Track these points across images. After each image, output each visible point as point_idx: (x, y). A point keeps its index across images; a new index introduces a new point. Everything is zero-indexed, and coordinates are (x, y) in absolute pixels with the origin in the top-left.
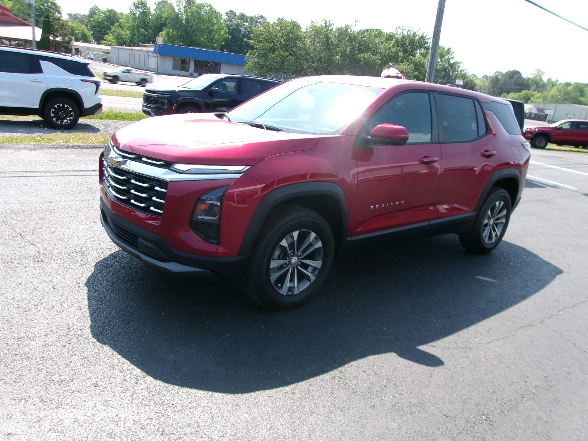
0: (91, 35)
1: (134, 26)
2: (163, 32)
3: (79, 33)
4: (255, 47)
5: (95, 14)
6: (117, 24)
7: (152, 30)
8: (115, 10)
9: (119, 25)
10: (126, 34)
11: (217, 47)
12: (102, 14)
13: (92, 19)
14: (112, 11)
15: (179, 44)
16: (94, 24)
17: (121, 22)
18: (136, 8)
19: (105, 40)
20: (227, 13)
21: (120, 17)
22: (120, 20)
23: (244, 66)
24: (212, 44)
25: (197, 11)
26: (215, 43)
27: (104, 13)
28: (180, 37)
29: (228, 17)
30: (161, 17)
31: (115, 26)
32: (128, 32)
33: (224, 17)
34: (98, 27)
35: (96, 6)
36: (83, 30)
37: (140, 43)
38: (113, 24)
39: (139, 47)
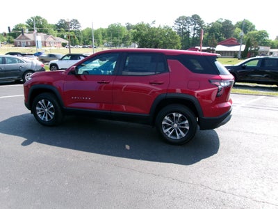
3: (277, 45)
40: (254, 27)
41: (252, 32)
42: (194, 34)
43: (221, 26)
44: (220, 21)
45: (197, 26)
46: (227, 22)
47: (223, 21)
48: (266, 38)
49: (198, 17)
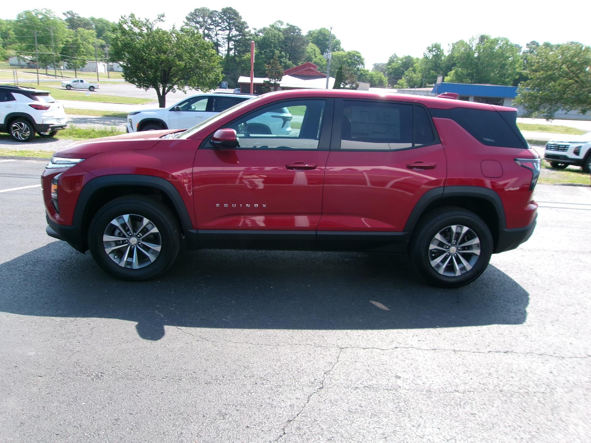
0: (387, 81)
1: (425, 69)
2: (452, 72)
3: (377, 80)
4: (530, 77)
5: (393, 62)
6: (411, 69)
7: (443, 71)
8: (411, 56)
9: (413, 69)
10: (417, 77)
11: (509, 81)
12: (399, 61)
13: (390, 67)
14: (409, 57)
15: (467, 82)
16: (391, 70)
17: (416, 66)
18: (430, 52)
19: (398, 84)
20: (527, 45)
21: (415, 61)
22: (415, 65)
23: (514, 98)
24: (503, 79)
25: (490, 46)
26: (507, 78)
27: (402, 60)
28: (468, 75)
29: (530, 48)
30: (453, 58)
31: (408, 70)
32: (420, 74)
33: (525, 49)
34: (395, 72)
35: (395, 54)
36: (380, 77)
37: (428, 85)
38: (407, 68)
39: (426, 88)
40: (338, 43)
41: (336, 53)
42: (229, 49)
43: (282, 36)
44: (279, 26)
45: (234, 32)
46: (292, 29)
47: (284, 27)
48: (360, 67)
49: (236, 14)
